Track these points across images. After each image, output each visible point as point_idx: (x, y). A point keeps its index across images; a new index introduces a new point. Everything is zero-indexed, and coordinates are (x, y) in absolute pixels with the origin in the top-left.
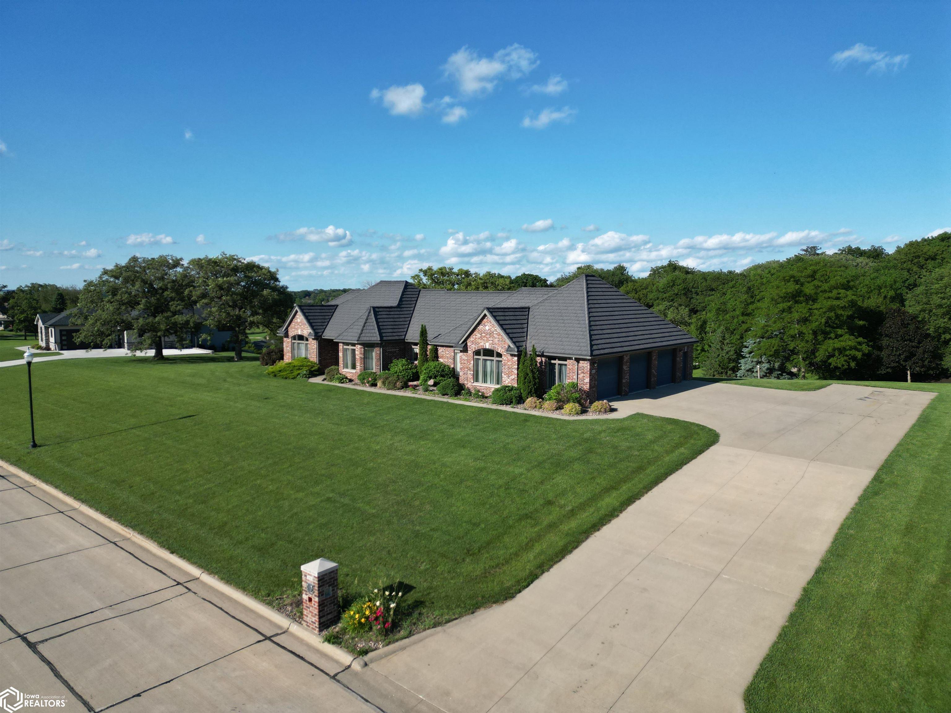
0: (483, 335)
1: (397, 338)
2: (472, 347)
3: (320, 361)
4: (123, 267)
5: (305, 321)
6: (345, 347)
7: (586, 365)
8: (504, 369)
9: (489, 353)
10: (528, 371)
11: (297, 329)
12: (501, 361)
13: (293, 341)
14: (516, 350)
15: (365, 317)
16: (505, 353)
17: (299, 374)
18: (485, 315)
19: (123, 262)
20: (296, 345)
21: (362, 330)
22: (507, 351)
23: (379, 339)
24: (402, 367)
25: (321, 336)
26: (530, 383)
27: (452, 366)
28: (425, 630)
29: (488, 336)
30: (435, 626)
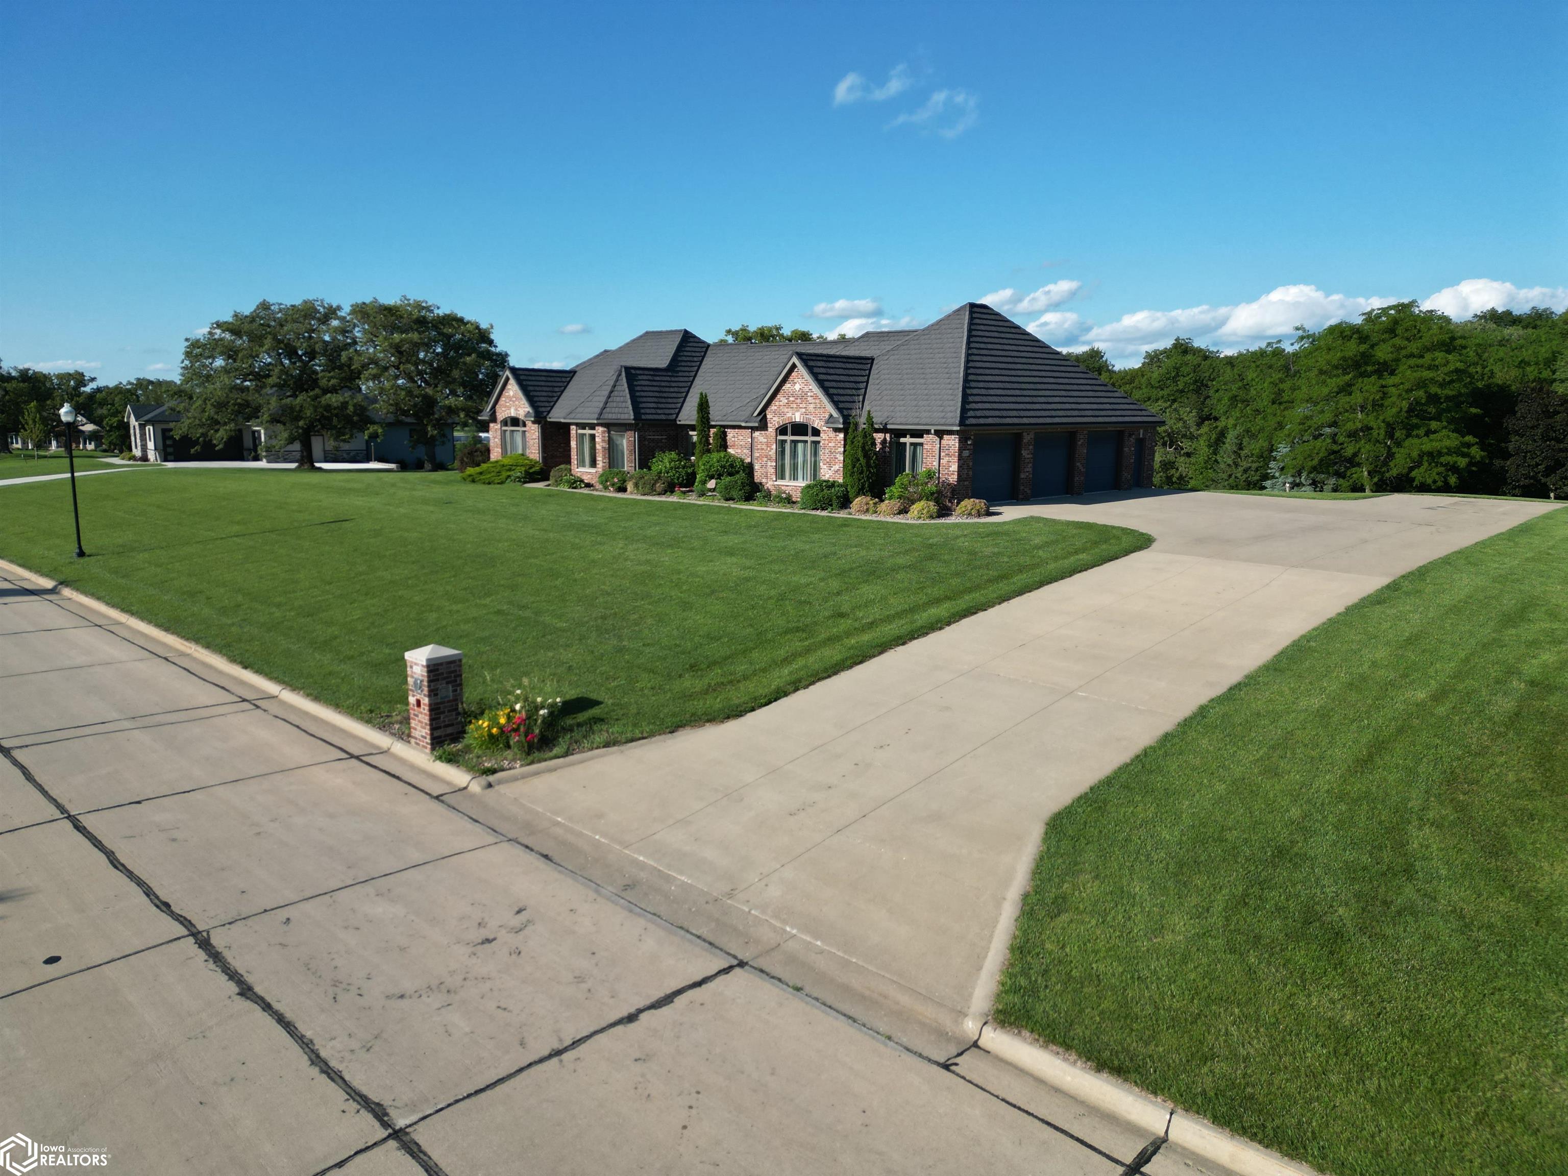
0: (791, 399)
1: (663, 417)
2: (774, 420)
3: (544, 458)
4: (246, 317)
5: (520, 394)
6: (580, 431)
7: (952, 442)
8: (823, 454)
9: (800, 429)
10: (860, 454)
11: (509, 408)
12: (819, 442)
13: (504, 428)
14: (841, 421)
15: (612, 383)
16: (825, 428)
17: (509, 476)
18: (794, 366)
19: (247, 309)
20: (508, 434)
21: (606, 403)
22: (827, 422)
23: (632, 417)
24: (670, 463)
25: (545, 417)
26: (862, 473)
27: (748, 460)
28: (592, 749)
29: (799, 401)
30: (607, 745)
